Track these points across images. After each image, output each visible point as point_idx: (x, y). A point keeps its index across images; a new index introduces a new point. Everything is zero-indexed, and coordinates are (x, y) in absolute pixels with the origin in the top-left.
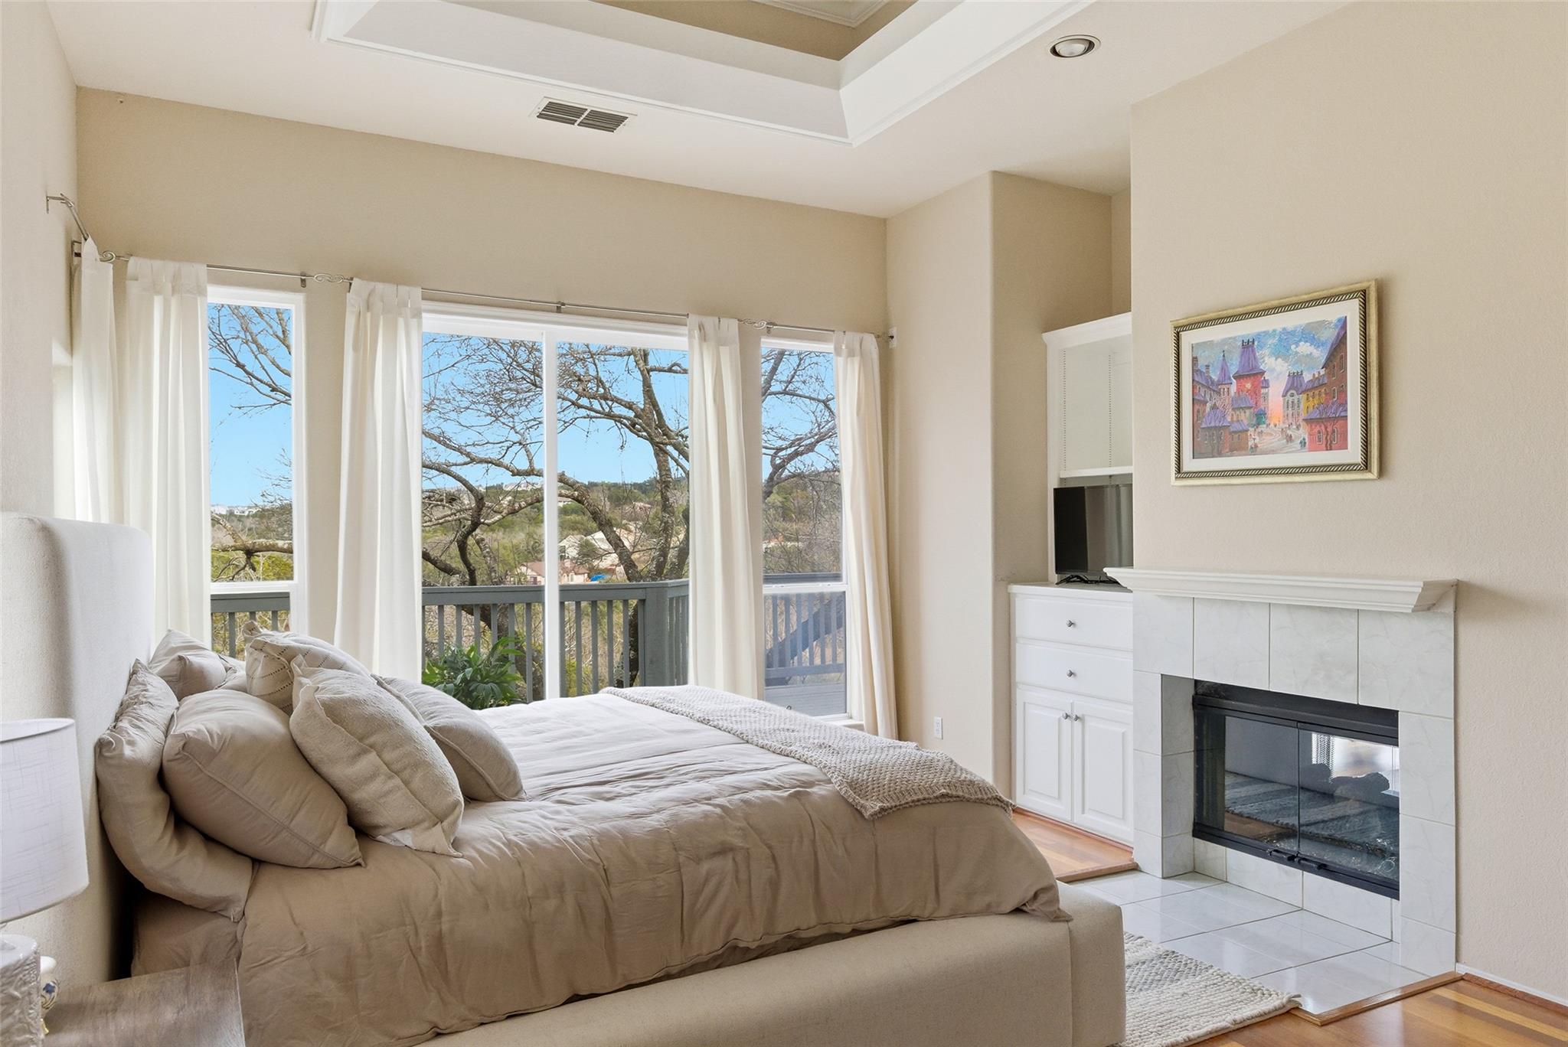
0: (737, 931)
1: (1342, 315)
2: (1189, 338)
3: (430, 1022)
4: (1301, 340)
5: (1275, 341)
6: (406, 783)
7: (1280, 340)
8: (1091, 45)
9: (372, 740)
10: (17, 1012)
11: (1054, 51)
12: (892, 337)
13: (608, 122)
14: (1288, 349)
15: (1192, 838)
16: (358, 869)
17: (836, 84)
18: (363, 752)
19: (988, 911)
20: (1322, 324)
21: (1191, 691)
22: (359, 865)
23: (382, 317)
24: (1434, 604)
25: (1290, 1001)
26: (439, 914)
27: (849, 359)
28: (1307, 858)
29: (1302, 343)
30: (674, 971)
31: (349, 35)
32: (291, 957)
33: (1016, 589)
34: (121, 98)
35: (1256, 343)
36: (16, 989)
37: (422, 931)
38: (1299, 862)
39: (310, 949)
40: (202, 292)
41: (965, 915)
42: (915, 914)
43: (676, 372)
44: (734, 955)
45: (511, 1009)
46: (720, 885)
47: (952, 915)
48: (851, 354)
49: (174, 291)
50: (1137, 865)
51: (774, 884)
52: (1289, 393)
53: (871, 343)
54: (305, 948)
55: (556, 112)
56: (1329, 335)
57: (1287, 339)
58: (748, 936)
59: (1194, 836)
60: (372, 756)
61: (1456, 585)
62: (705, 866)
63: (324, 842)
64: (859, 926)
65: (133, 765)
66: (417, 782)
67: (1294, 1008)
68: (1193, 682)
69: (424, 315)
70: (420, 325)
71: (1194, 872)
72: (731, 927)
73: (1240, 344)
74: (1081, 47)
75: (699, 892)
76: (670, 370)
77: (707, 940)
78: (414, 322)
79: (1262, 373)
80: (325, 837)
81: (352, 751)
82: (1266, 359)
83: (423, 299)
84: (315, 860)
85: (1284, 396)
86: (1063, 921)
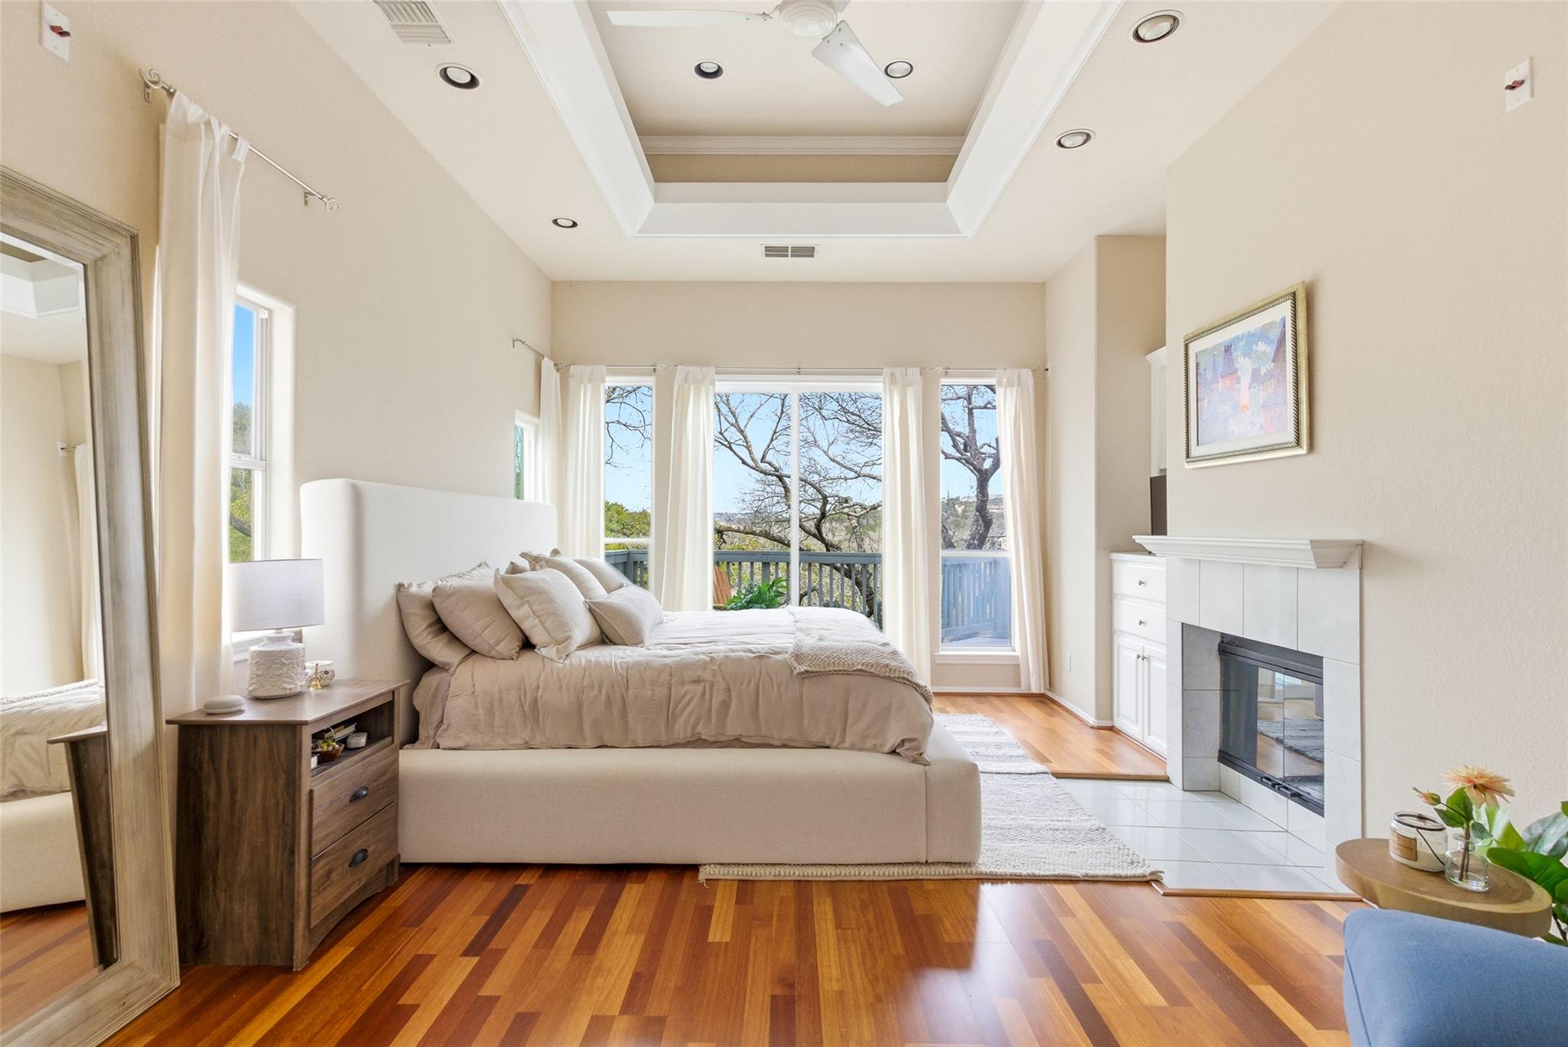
0: (699, 729)
1: (1283, 315)
2: (1194, 348)
3: (524, 739)
4: (1259, 340)
5: (1243, 343)
6: (542, 623)
7: (1247, 342)
8: (1088, 136)
9: (527, 599)
10: (286, 669)
11: (1060, 144)
12: (1047, 370)
13: (808, 252)
14: (1251, 349)
15: (1218, 763)
16: (512, 661)
17: (944, 199)
18: (522, 604)
19: (874, 749)
20: (1271, 324)
21: (1218, 640)
22: (513, 659)
23: (692, 387)
24: (1345, 562)
25: (1152, 874)
26: (538, 688)
27: (1008, 389)
28: (1271, 778)
29: (1260, 343)
30: (663, 745)
31: (639, 233)
32: (467, 695)
33: (1115, 556)
34: (571, 284)
35: (1233, 347)
36: (286, 660)
37: (528, 695)
38: (1279, 789)
39: (476, 693)
40: (603, 381)
41: (861, 750)
42: (828, 742)
43: (989, 408)
44: (697, 742)
45: (569, 743)
46: (691, 700)
47: (852, 748)
48: (1010, 384)
49: (590, 380)
50: (1169, 778)
51: (726, 705)
52: (1253, 386)
53: (1027, 375)
54: (474, 692)
55: (772, 251)
56: (1275, 334)
57: (1252, 338)
58: (705, 731)
59: (1219, 761)
60: (526, 607)
61: (1362, 545)
62: (686, 687)
63: (497, 645)
64: (786, 743)
65: (413, 596)
66: (549, 623)
67: (1153, 881)
68: (1219, 634)
69: (716, 383)
70: (714, 388)
71: (1219, 791)
72: (696, 724)
73: (1223, 348)
74: (1080, 139)
75: (679, 702)
76: (985, 407)
77: (681, 730)
78: (711, 387)
79: (1237, 370)
80: (499, 642)
81: (519, 603)
82: (1239, 359)
83: (716, 373)
84: (493, 653)
85: (1250, 388)
86: (922, 764)
